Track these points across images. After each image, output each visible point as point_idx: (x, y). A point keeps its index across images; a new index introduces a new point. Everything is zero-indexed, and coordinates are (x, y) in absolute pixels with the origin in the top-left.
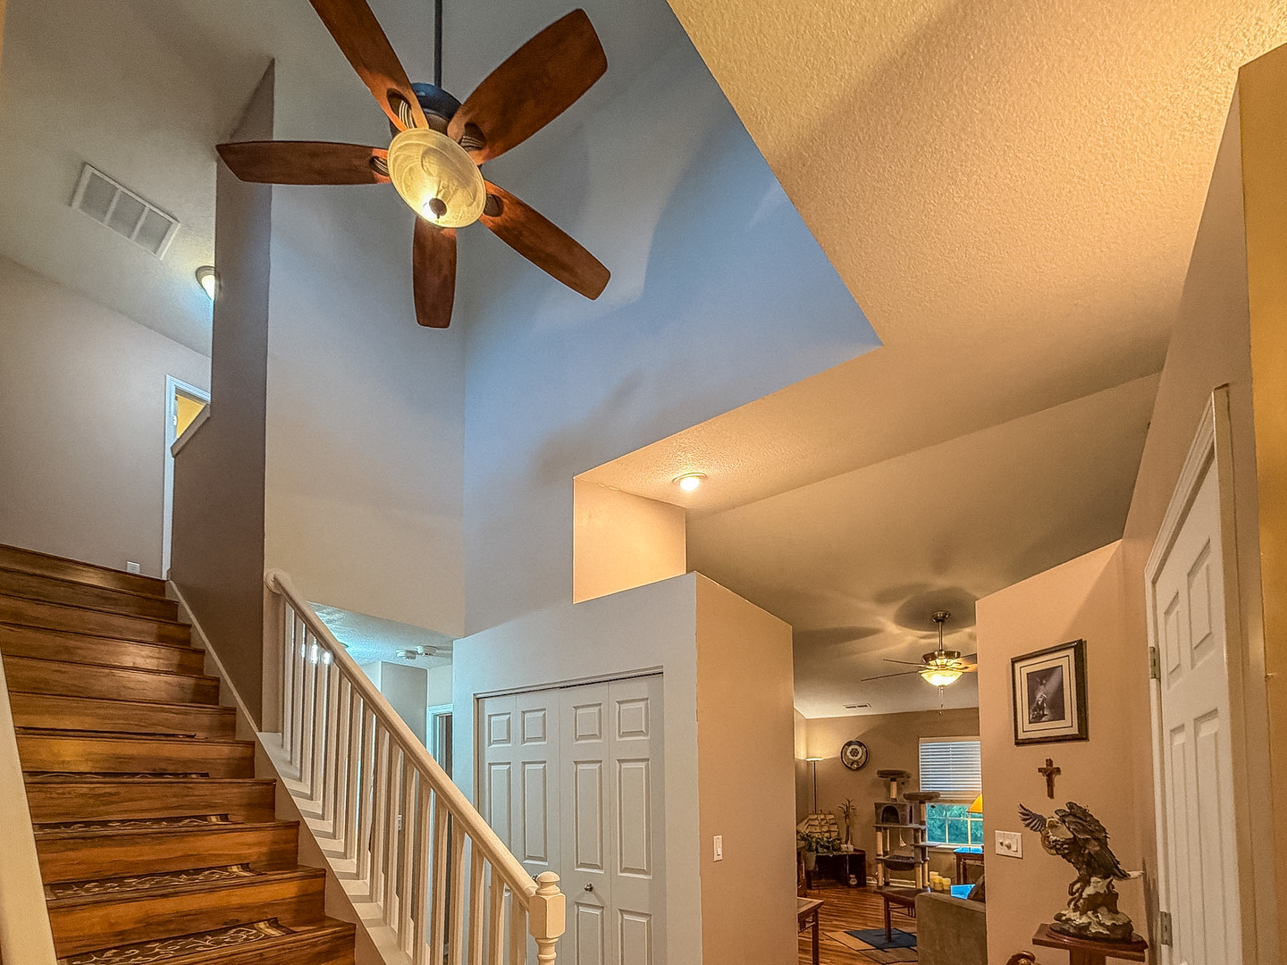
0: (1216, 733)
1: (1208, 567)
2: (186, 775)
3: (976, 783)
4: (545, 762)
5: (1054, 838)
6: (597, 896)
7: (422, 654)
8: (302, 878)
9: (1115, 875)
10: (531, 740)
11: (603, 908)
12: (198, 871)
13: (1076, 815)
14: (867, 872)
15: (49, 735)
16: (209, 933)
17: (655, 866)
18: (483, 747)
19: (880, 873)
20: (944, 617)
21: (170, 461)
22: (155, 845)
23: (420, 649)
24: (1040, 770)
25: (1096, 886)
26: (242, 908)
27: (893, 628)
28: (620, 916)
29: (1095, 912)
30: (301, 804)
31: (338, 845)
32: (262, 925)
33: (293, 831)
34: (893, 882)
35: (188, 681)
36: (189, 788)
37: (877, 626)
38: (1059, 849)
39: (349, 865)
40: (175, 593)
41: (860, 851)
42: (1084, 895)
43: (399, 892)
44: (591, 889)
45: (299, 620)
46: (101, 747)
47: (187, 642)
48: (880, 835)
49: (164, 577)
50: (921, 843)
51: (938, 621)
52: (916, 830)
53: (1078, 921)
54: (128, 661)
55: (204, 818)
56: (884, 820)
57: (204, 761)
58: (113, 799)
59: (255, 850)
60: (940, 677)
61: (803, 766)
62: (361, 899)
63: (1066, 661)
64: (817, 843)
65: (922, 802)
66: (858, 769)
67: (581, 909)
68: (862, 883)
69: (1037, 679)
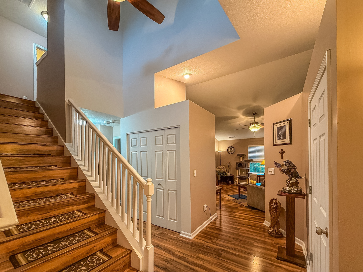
0: (324, 139)
1: (324, 97)
2: (44, 155)
3: (263, 157)
4: (147, 151)
5: (283, 169)
6: (162, 186)
7: (111, 122)
8: (80, 182)
9: (298, 177)
10: (143, 145)
11: (163, 189)
12: (50, 180)
13: (288, 163)
14: (234, 180)
15: (3, 143)
16: (53, 197)
17: (178, 178)
18: (130, 148)
19: (237, 181)
20: (255, 113)
21: (35, 68)
22: (36, 173)
23: (111, 121)
24: (280, 152)
25: (293, 180)
26: (62, 190)
27: (242, 116)
28: (168, 191)
29: (293, 187)
30: (78, 162)
31: (89, 173)
32: (68, 194)
33: (76, 170)
34: (241, 183)
35: (43, 129)
36: (45, 158)
37: (237, 116)
38: (284, 171)
39: (93, 178)
40: (38, 105)
41: (232, 175)
42: (290, 183)
43: (107, 185)
44: (160, 185)
45: (76, 112)
46: (18, 147)
47: (43, 118)
48: (237, 171)
49: (35, 100)
50: (248, 173)
51: (254, 115)
52: (247, 169)
53: (288, 189)
54: (25, 123)
55: (50, 166)
56: (239, 167)
57: (50, 151)
58: (23, 161)
59: (66, 175)
60: (254, 129)
61: (217, 153)
62: (96, 187)
63: (287, 124)
64: (221, 173)
65: (249, 162)
66: (232, 154)
67: (158, 190)
68: (233, 183)
69: (279, 129)
